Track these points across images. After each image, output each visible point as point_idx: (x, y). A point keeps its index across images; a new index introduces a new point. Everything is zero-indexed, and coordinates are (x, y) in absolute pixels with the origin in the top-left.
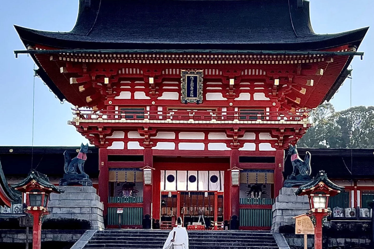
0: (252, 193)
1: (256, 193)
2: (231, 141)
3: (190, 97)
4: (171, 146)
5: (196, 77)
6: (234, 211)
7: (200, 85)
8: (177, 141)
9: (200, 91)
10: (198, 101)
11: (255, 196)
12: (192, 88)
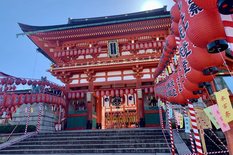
0: (152, 104)
1: (155, 104)
2: (136, 74)
3: (113, 54)
4: (103, 80)
5: (115, 43)
6: (141, 115)
7: (117, 47)
8: (106, 77)
9: (117, 50)
10: (117, 56)
11: (153, 105)
12: (113, 50)
